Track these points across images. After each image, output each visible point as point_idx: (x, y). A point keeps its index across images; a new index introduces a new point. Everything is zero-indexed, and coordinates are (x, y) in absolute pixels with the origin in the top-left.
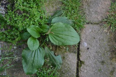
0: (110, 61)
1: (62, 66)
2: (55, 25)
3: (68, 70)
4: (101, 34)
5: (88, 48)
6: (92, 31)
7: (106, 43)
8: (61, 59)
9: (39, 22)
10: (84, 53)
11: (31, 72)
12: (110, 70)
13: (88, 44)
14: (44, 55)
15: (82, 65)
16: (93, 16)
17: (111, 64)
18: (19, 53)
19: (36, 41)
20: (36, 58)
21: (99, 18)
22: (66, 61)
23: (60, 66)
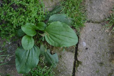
0: (109, 63)
1: (58, 64)
2: (52, 24)
3: (64, 70)
4: (102, 34)
5: (87, 49)
6: (92, 30)
7: (106, 43)
8: (57, 58)
9: (36, 19)
10: (82, 53)
11: (24, 71)
12: (109, 72)
13: (87, 43)
14: (39, 54)
15: (80, 65)
16: (95, 14)
17: (110, 66)
18: (13, 49)
19: (31, 39)
20: (30, 58)
21: (101, 16)
22: (62, 60)
23: (56, 64)
